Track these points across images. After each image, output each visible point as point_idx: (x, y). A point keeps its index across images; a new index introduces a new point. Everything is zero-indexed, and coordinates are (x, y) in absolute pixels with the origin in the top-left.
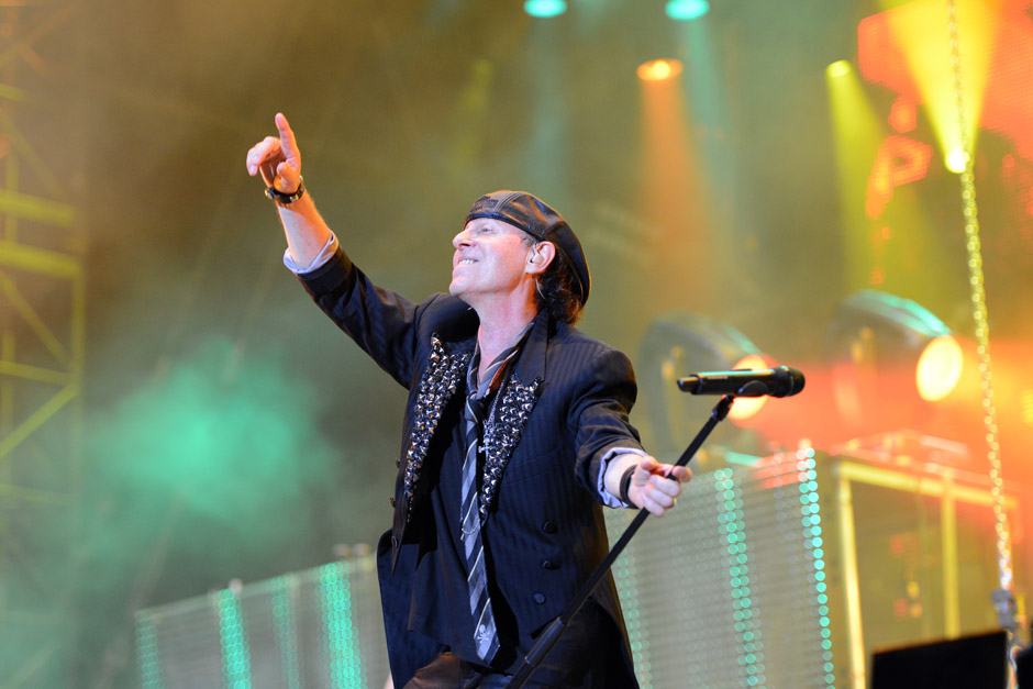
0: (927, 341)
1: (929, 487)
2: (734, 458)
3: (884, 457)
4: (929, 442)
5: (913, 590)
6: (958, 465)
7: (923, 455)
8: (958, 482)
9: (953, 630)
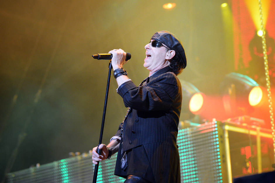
0: (252, 88)
1: (252, 133)
2: (192, 124)
3: (239, 123)
4: (252, 119)
5: (248, 164)
6: (262, 126)
7: (251, 123)
8: (261, 131)
9: (260, 171)
